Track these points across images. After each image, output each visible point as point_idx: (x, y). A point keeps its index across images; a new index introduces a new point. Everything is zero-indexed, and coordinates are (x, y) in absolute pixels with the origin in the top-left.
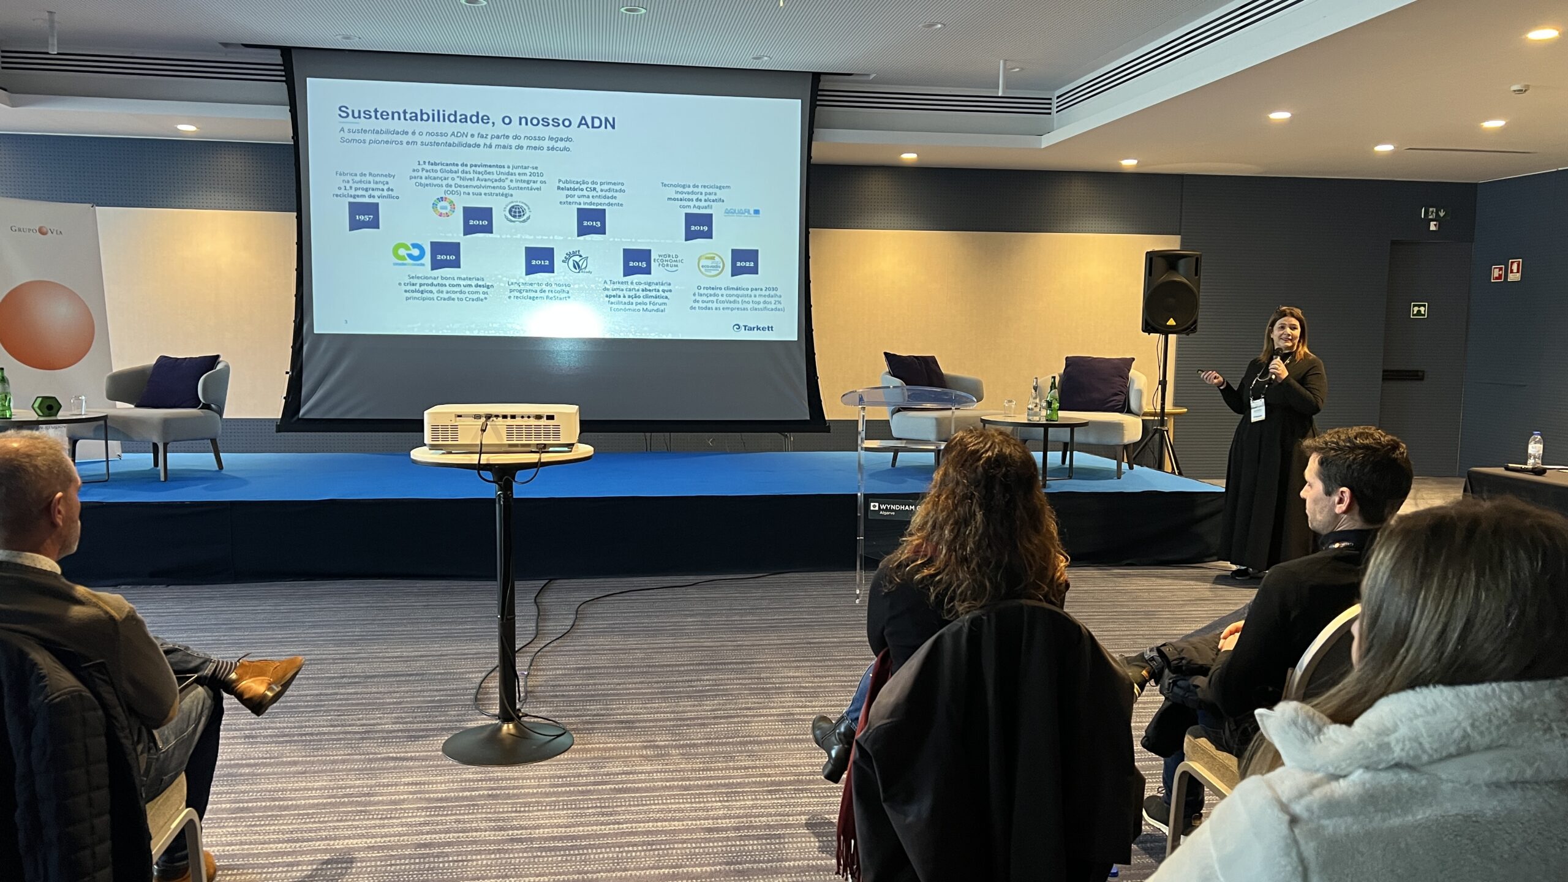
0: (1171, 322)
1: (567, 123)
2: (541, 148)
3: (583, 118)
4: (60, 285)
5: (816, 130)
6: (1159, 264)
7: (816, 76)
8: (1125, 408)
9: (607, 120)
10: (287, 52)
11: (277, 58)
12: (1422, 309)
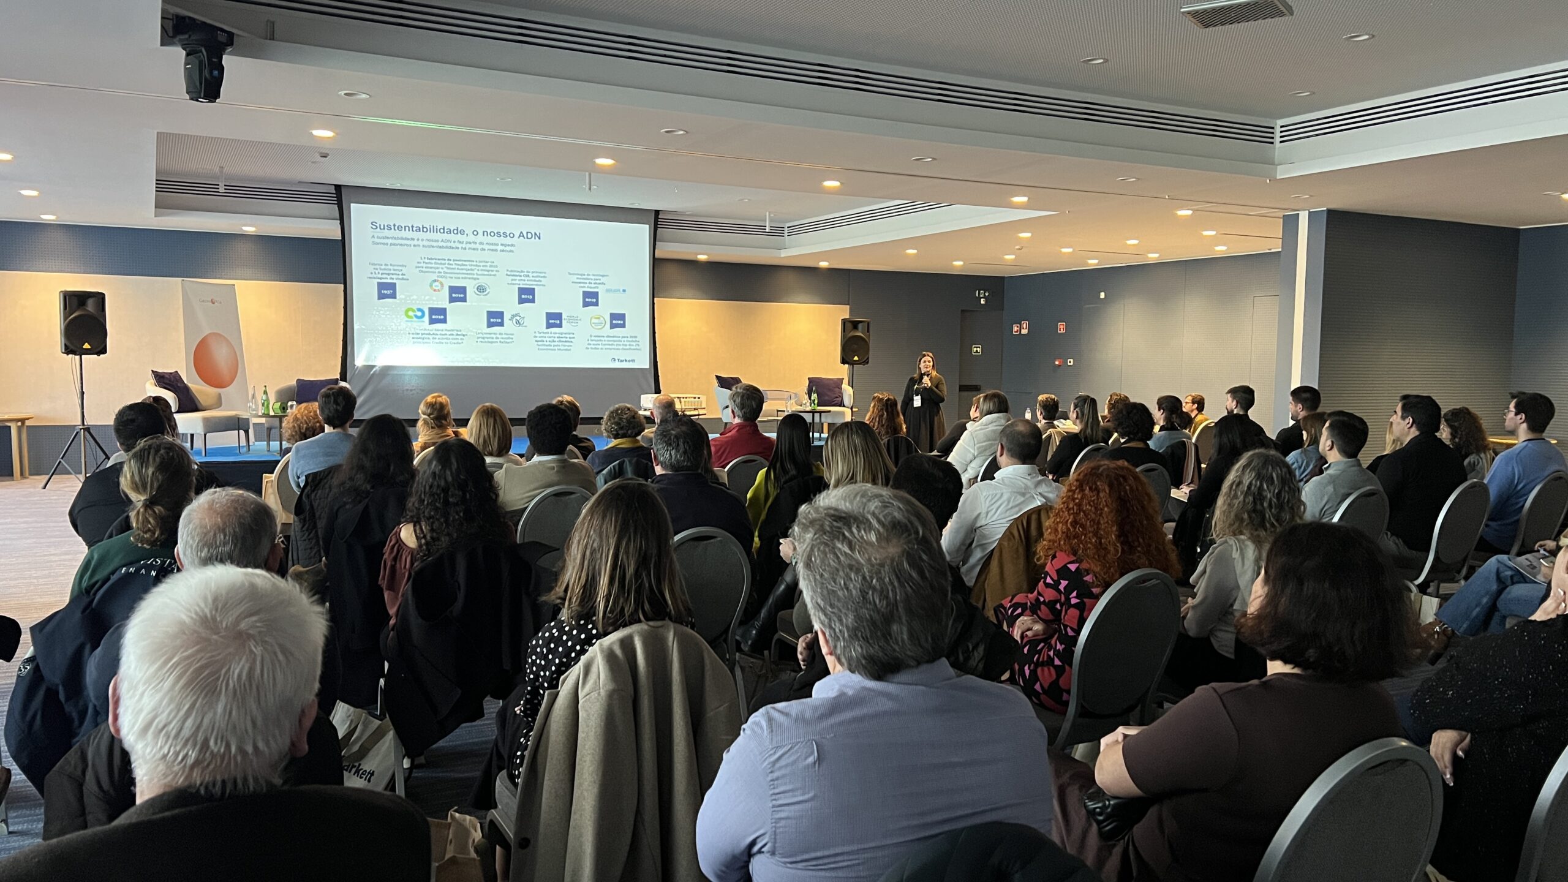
0: (856, 358)
1: (512, 235)
2: (496, 250)
3: (521, 233)
4: (220, 335)
5: (657, 243)
6: (849, 325)
7: (657, 212)
8: (842, 404)
9: (535, 234)
10: (338, 188)
11: (329, 190)
12: (978, 349)
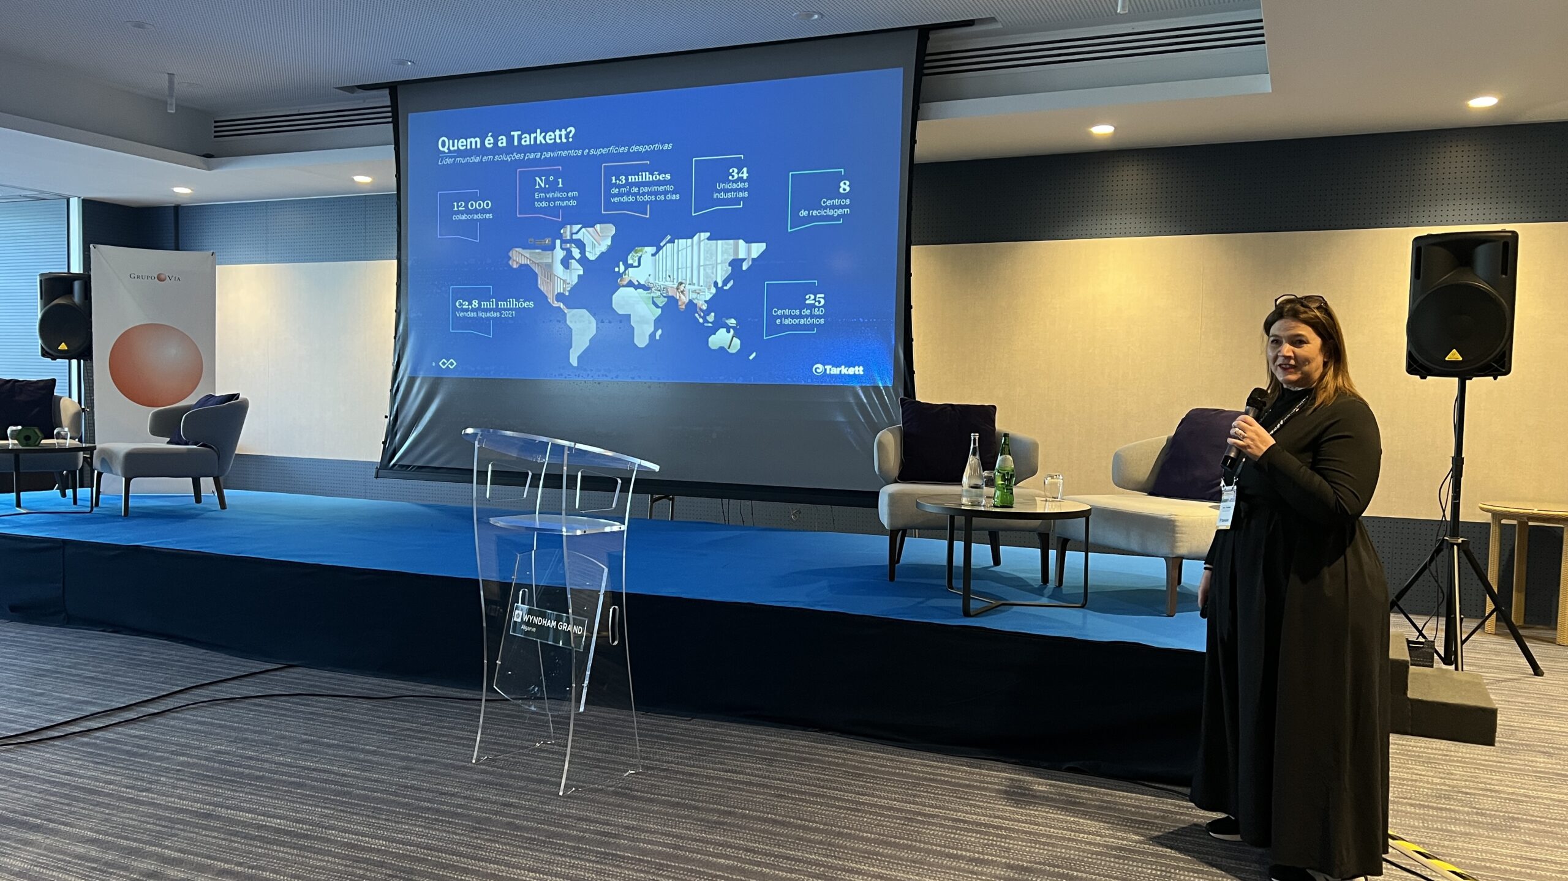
0: (1453, 356)
4: (173, 328)
5: (921, 105)
6: (1438, 254)
7: (924, 32)
10: (393, 88)
11: (383, 98)
